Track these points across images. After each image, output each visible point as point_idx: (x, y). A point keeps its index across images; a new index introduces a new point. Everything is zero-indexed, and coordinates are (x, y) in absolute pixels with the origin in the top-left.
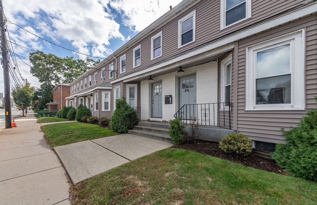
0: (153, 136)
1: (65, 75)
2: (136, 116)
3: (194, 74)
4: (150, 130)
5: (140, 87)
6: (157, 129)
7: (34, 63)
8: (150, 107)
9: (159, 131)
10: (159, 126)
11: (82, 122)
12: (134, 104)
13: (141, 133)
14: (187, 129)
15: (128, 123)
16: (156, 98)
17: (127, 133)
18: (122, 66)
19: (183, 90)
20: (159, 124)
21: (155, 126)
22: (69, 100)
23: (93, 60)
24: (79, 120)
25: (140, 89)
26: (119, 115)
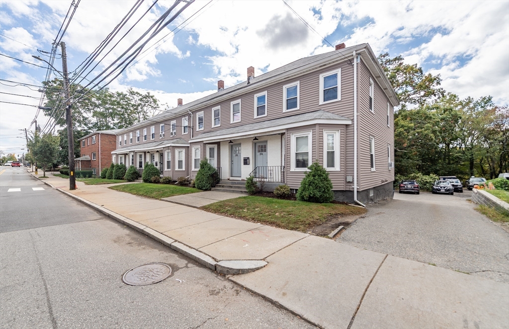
0: (233, 191)
1: (95, 114)
2: (218, 175)
3: (266, 142)
4: (231, 187)
5: (220, 148)
6: (237, 186)
7: (50, 98)
8: (230, 168)
9: (239, 187)
10: (238, 183)
11: (151, 182)
12: (214, 164)
13: (223, 190)
14: (258, 184)
15: (211, 181)
16: (235, 159)
17: (210, 190)
18: (199, 123)
19: (258, 154)
20: (238, 182)
21: (235, 183)
22: (117, 155)
23: (139, 94)
24: (146, 181)
25: (220, 149)
26: (203, 175)
